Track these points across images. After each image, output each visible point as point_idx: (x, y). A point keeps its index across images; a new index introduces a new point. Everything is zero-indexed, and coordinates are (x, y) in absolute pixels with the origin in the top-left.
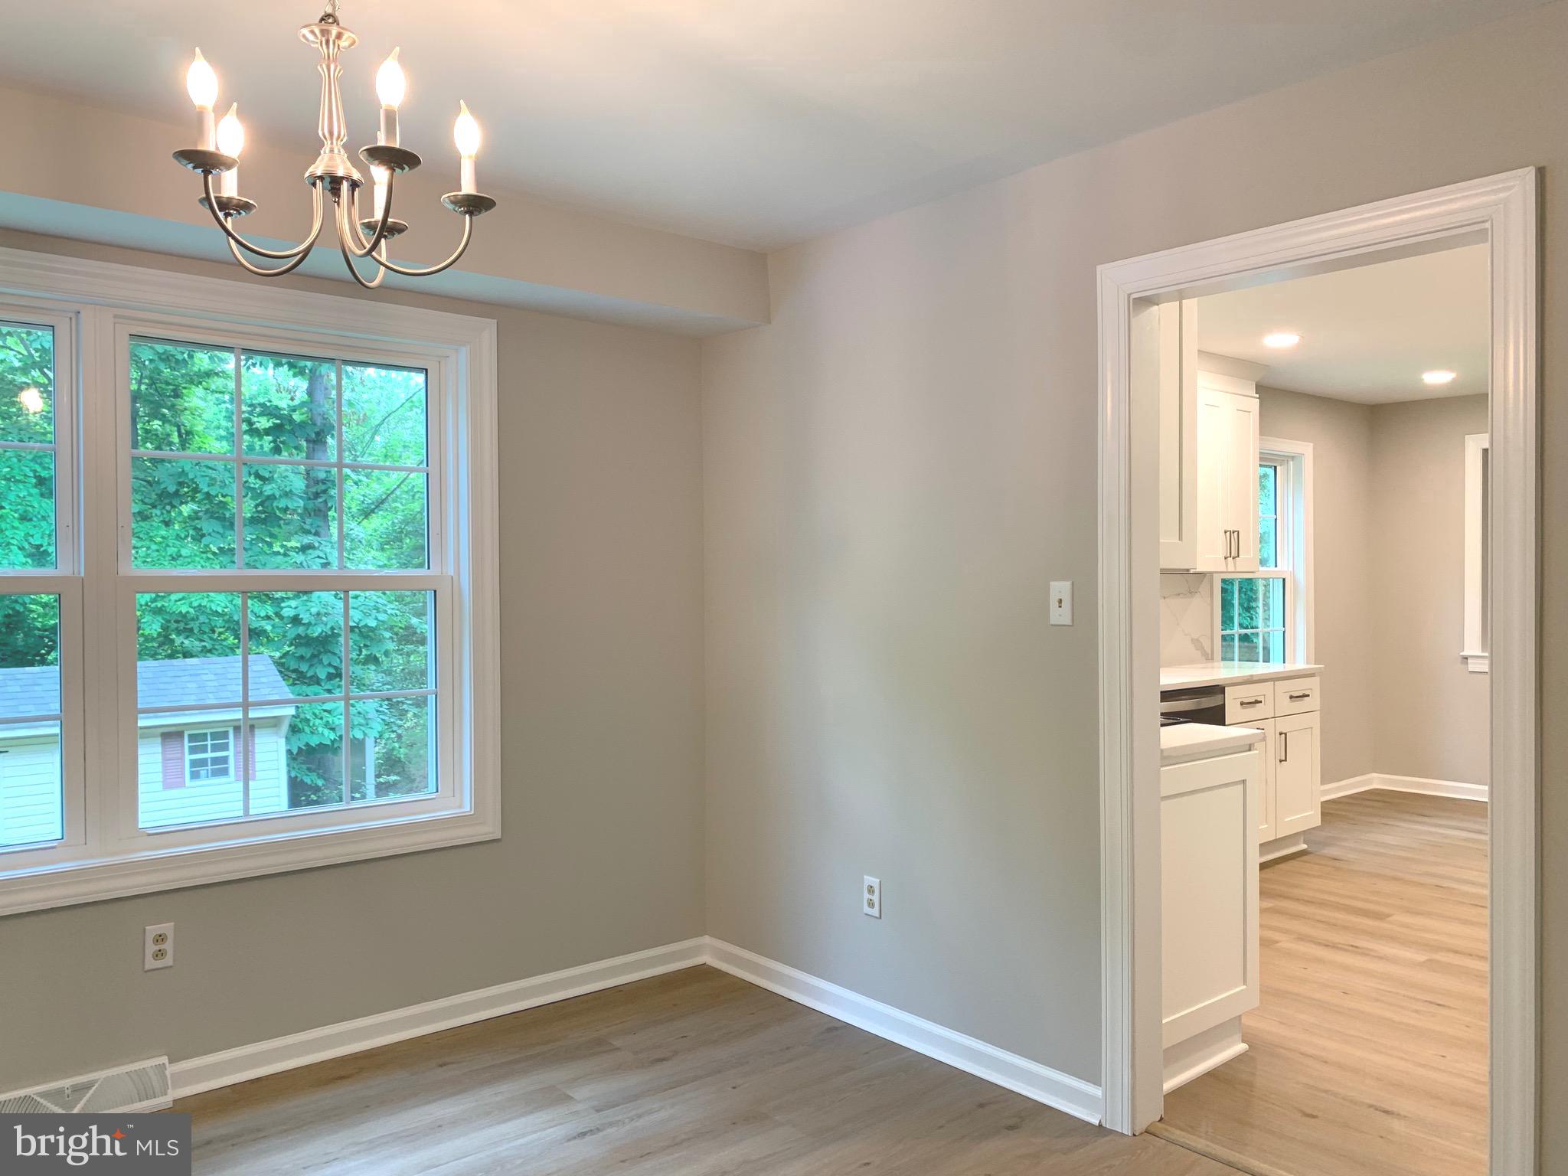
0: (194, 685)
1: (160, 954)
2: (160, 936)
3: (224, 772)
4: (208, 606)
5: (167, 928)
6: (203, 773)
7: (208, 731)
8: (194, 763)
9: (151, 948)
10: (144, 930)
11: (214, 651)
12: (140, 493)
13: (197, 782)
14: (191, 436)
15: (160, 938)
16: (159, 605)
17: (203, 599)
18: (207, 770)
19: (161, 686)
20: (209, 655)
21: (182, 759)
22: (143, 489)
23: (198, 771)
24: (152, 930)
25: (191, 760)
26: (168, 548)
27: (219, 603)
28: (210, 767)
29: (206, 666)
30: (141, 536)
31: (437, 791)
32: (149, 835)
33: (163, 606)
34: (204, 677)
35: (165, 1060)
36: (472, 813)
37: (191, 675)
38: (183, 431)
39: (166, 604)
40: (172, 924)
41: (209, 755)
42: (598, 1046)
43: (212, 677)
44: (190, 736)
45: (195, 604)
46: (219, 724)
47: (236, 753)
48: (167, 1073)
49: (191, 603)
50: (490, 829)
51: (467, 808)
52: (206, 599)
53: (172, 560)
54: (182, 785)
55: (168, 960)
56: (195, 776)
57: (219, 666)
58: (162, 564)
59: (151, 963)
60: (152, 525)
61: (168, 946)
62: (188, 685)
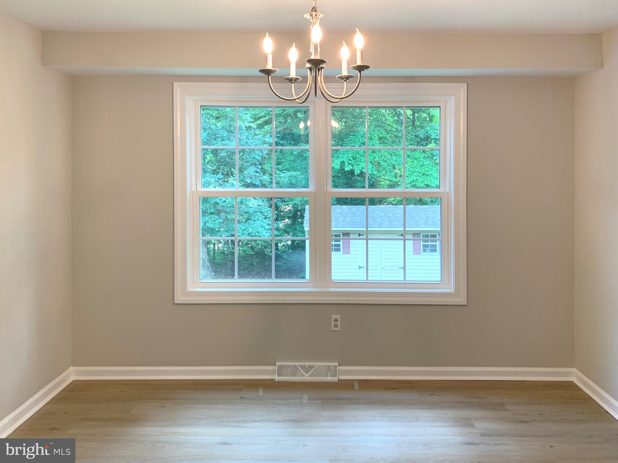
0: (424, 216)
1: (336, 326)
2: (336, 319)
3: (435, 251)
4: (430, 184)
5: (338, 317)
6: (427, 250)
7: (429, 234)
8: (424, 246)
9: (333, 323)
10: (331, 316)
11: (436, 203)
12: (413, 141)
13: (425, 253)
14: (433, 118)
15: (336, 320)
16: (414, 183)
17: (429, 181)
18: (429, 249)
19: (413, 215)
20: (433, 204)
21: (420, 244)
22: (414, 139)
23: (426, 249)
24: (334, 317)
25: (423, 245)
26: (420, 162)
27: (434, 183)
28: (430, 248)
29: (430, 209)
30: (412, 157)
31: (441, 281)
32: (335, 282)
33: (415, 184)
34: (429, 213)
35: (337, 364)
36: (454, 292)
37: (424, 212)
38: (431, 116)
39: (416, 183)
40: (340, 316)
41: (429, 243)
42: (500, 407)
43: (431, 213)
44: (422, 235)
45: (426, 184)
46: (434, 232)
47: (439, 244)
48: (337, 369)
49: (424, 183)
50: (462, 300)
51: (452, 290)
52: (430, 182)
53: (421, 167)
54: (420, 254)
55: (339, 329)
56: (424, 251)
57: (434, 209)
58: (417, 168)
59: (333, 328)
60: (416, 153)
61: (339, 323)
62: (423, 216)
